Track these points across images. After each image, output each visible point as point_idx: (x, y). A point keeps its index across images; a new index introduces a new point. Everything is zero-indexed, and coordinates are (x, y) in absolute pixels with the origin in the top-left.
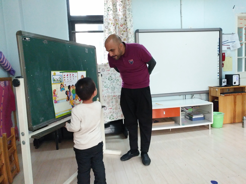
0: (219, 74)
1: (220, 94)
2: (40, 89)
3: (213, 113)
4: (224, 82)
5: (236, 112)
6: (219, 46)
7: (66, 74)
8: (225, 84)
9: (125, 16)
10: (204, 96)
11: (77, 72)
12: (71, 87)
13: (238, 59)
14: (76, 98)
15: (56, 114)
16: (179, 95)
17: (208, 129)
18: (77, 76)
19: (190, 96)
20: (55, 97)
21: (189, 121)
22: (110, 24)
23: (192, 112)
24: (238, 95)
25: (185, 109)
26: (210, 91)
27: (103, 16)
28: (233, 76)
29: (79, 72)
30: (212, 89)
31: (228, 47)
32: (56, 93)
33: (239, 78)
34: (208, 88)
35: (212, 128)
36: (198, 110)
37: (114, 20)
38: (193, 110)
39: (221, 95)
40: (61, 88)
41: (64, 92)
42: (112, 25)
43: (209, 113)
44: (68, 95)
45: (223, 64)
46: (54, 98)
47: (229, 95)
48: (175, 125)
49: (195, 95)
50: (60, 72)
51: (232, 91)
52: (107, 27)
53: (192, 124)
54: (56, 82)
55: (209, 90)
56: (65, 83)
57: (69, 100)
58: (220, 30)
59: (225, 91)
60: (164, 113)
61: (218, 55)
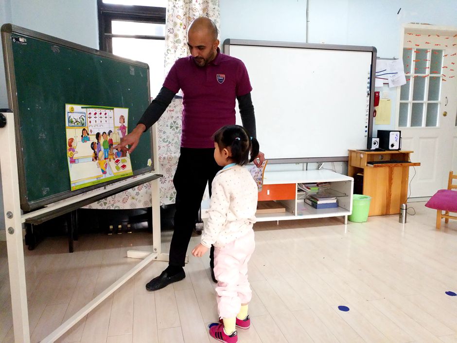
0: (367, 129)
1: (366, 163)
2: (44, 135)
3: (353, 197)
4: (375, 144)
5: (391, 195)
6: (371, 78)
7: (93, 111)
8: (377, 146)
9: (205, 12)
10: (340, 166)
11: (113, 109)
12: (102, 137)
13: (401, 104)
14: (109, 157)
15: (71, 183)
16: (296, 163)
17: (344, 223)
18: (113, 117)
19: (315, 165)
20: (71, 151)
21: (311, 208)
22: (179, 25)
23: (317, 193)
24: (395, 166)
25: (305, 188)
26: (351, 157)
27: (165, 8)
28: (391, 133)
29: (116, 109)
30: (354, 155)
31: (386, 81)
32: (73, 144)
33: (400, 138)
34: (348, 152)
35: (350, 222)
36: (328, 189)
37: (186, 19)
38: (318, 189)
39: (369, 165)
40: (82, 136)
41: (89, 143)
42: (182, 27)
43: (346, 195)
44: (96, 150)
45: (375, 111)
46: (69, 154)
47: (381, 166)
48: (286, 215)
49: (323, 163)
50: (82, 108)
51: (387, 159)
52: (172, 31)
53: (316, 213)
54: (73, 125)
55: (348, 157)
56: (90, 128)
57: (96, 160)
58: (373, 51)
59: (376, 160)
60: (268, 193)
61: (368, 94)
